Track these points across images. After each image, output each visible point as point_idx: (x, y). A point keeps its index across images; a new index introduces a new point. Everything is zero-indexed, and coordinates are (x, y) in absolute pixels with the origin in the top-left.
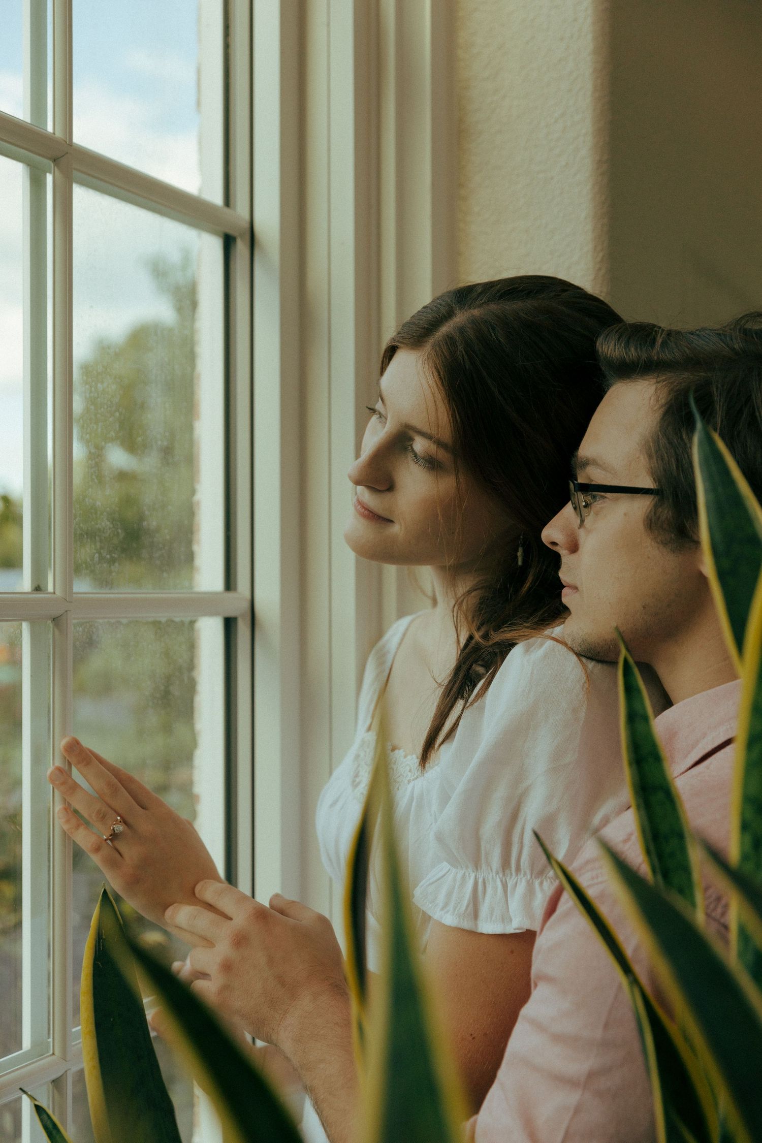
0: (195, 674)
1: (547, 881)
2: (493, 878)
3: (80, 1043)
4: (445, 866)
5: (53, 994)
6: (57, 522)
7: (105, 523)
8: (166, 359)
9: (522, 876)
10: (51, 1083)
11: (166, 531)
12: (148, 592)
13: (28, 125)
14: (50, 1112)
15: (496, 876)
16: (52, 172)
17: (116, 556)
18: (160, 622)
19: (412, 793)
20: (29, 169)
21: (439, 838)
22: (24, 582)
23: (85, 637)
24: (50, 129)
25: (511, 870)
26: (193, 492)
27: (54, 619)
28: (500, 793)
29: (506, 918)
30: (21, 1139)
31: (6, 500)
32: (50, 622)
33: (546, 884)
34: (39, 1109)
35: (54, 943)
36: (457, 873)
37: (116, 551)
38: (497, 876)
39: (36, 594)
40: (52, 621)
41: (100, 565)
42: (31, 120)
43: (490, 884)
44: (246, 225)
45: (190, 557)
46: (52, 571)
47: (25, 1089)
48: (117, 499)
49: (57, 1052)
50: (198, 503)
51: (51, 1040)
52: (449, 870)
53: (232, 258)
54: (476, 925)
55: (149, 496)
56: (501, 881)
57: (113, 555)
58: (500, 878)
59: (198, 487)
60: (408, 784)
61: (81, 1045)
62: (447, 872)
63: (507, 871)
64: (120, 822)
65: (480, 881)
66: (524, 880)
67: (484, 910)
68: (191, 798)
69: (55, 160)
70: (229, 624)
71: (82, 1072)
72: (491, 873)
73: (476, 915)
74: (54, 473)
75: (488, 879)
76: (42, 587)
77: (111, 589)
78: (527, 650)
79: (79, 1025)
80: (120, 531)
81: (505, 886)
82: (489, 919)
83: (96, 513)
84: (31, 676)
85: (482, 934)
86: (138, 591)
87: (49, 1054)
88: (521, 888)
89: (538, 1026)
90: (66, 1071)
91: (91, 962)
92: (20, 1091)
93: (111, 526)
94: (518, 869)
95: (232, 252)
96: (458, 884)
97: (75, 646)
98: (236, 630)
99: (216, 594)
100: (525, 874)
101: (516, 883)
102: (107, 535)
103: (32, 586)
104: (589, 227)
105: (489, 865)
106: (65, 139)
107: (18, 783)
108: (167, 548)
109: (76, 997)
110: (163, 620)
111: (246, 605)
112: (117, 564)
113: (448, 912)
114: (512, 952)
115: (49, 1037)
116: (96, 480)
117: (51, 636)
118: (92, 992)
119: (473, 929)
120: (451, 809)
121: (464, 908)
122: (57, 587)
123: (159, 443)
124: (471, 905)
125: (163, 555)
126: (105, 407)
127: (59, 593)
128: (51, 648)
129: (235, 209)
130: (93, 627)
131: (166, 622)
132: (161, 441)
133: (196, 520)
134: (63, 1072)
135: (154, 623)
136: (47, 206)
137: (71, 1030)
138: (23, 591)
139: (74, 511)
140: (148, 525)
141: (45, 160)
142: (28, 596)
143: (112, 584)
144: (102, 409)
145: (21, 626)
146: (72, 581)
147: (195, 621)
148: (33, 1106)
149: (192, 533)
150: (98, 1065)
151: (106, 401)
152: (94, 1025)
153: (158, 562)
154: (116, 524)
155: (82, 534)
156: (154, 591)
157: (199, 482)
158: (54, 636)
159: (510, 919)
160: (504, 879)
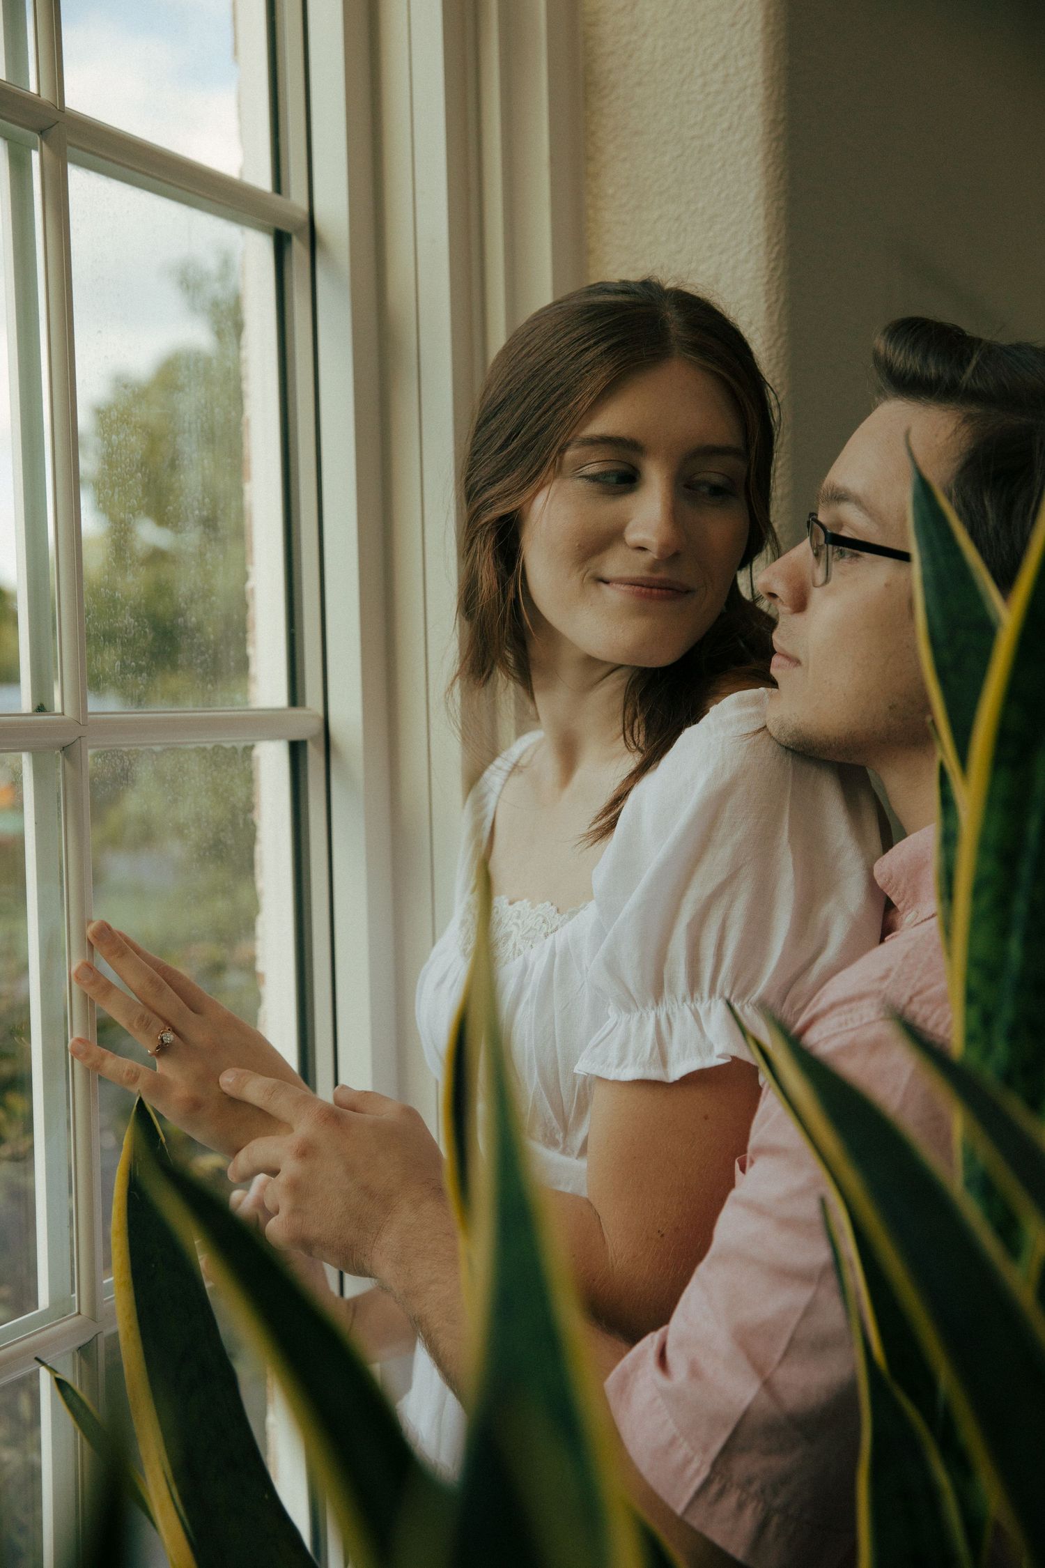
0: (255, 815)
2: (679, 1008)
5: (77, 1235)
6: (64, 620)
7: (127, 620)
8: (203, 401)
9: (718, 996)
10: (77, 1351)
11: (210, 630)
12: (190, 709)
13: (4, 83)
14: (77, 1387)
15: (683, 1005)
16: (39, 147)
17: (144, 663)
18: (204, 749)
19: (553, 947)
20: (6, 144)
22: (23, 699)
23: (106, 772)
24: (33, 88)
25: (701, 994)
26: (246, 577)
27: (63, 748)
32: (59, 752)
34: (61, 1384)
35: (76, 1170)
36: (630, 1020)
37: (144, 658)
38: (685, 1003)
39: (37, 715)
40: (61, 751)
41: (123, 677)
42: (7, 76)
43: (677, 1017)
44: (305, 218)
45: (243, 664)
46: (60, 685)
47: (44, 1360)
48: (143, 589)
49: (84, 1312)
50: (252, 590)
51: (75, 1295)
52: (618, 1021)
53: (286, 263)
54: (666, 1072)
55: (185, 581)
56: (691, 1009)
57: (140, 662)
58: (688, 1006)
59: (250, 569)
61: (114, 1301)
62: (615, 1026)
63: (697, 995)
64: (169, 1030)
65: (663, 1018)
66: (720, 1003)
67: (674, 1050)
68: (255, 980)
69: (41, 132)
70: (297, 750)
71: (117, 1334)
72: (675, 1002)
73: (664, 1060)
75: (673, 1013)
76: (46, 706)
79: (112, 1275)
80: (147, 631)
82: (681, 1057)
83: (115, 608)
84: (36, 824)
86: (176, 709)
87: (74, 1313)
88: (718, 1012)
90: (97, 1335)
91: (125, 1192)
92: (37, 1363)
93: (136, 624)
94: (712, 988)
95: (287, 256)
96: (633, 1030)
97: (92, 783)
98: (306, 757)
99: (278, 710)
100: (722, 995)
102: (131, 636)
103: (33, 708)
104: (761, 211)
106: (54, 103)
107: (25, 969)
108: (210, 651)
110: (209, 746)
111: (318, 726)
112: (144, 675)
113: (626, 1067)
115: (73, 1292)
116: (114, 564)
117: (60, 770)
118: (127, 1231)
119: (663, 1077)
121: (647, 1055)
122: (66, 706)
123: (197, 512)
124: (656, 1050)
125: (206, 660)
126: (123, 466)
127: (69, 714)
128: (61, 786)
129: (289, 196)
130: (116, 758)
131: (213, 749)
132: (200, 509)
133: (251, 612)
134: (93, 1336)
135: (195, 750)
136: (34, 194)
137: (102, 1282)
138: (23, 712)
139: (86, 606)
140: (185, 621)
141: (28, 132)
142: (29, 718)
143: (140, 701)
144: (119, 469)
145: (21, 758)
146: (86, 698)
147: (252, 747)
148: (53, 1378)
149: (245, 631)
150: (136, 1325)
151: (123, 458)
152: (130, 1274)
153: (199, 670)
154: (142, 621)
155: (98, 635)
156: (198, 709)
157: (252, 564)
158: (64, 770)
159: (711, 1048)
160: (693, 1006)
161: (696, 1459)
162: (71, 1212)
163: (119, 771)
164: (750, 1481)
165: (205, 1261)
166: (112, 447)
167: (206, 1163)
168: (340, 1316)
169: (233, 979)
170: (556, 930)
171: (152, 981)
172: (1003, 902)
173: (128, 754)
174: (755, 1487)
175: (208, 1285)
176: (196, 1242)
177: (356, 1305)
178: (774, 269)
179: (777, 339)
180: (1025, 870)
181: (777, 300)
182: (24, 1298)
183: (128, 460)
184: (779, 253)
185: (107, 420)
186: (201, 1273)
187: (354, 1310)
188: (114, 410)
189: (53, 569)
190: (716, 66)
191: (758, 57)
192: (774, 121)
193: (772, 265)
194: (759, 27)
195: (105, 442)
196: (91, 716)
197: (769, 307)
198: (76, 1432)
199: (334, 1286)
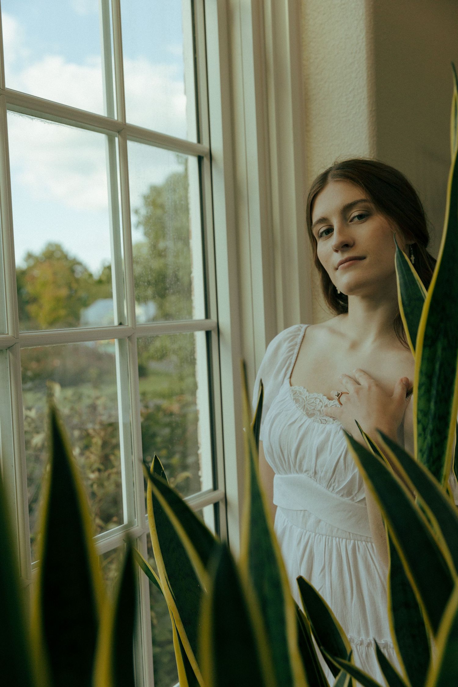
5: (136, 499)
7: (150, 292)
10: (137, 538)
13: (106, 118)
16: (118, 137)
20: (107, 136)
22: (115, 321)
23: (142, 344)
24: (116, 118)
26: (191, 272)
27: (129, 337)
32: (127, 338)
39: (120, 326)
42: (107, 115)
44: (208, 151)
49: (139, 525)
50: (193, 277)
59: (192, 270)
68: (196, 411)
69: (119, 132)
70: (208, 334)
76: (122, 323)
87: (136, 525)
90: (144, 533)
95: (202, 164)
97: (138, 348)
98: (211, 336)
99: (201, 320)
103: (118, 323)
104: (367, 142)
106: (123, 122)
110: (178, 334)
111: (215, 325)
115: (135, 519)
116: (144, 273)
117: (127, 344)
122: (129, 323)
125: (177, 304)
127: (130, 326)
128: (128, 351)
129: (202, 144)
130: (146, 340)
131: (180, 334)
134: (142, 533)
135: (174, 335)
137: (145, 515)
138: (115, 325)
140: (169, 292)
141: (114, 132)
142: (116, 328)
145: (114, 340)
147: (194, 333)
149: (191, 291)
150: (156, 530)
152: (153, 513)
153: (175, 307)
154: (155, 292)
156: (174, 321)
157: (193, 268)
158: (129, 345)
163: (147, 344)
172: (428, 391)
173: (150, 338)
180: (435, 380)
182: (119, 520)
190: (350, 92)
192: (371, 110)
194: (365, 78)
196: (138, 326)
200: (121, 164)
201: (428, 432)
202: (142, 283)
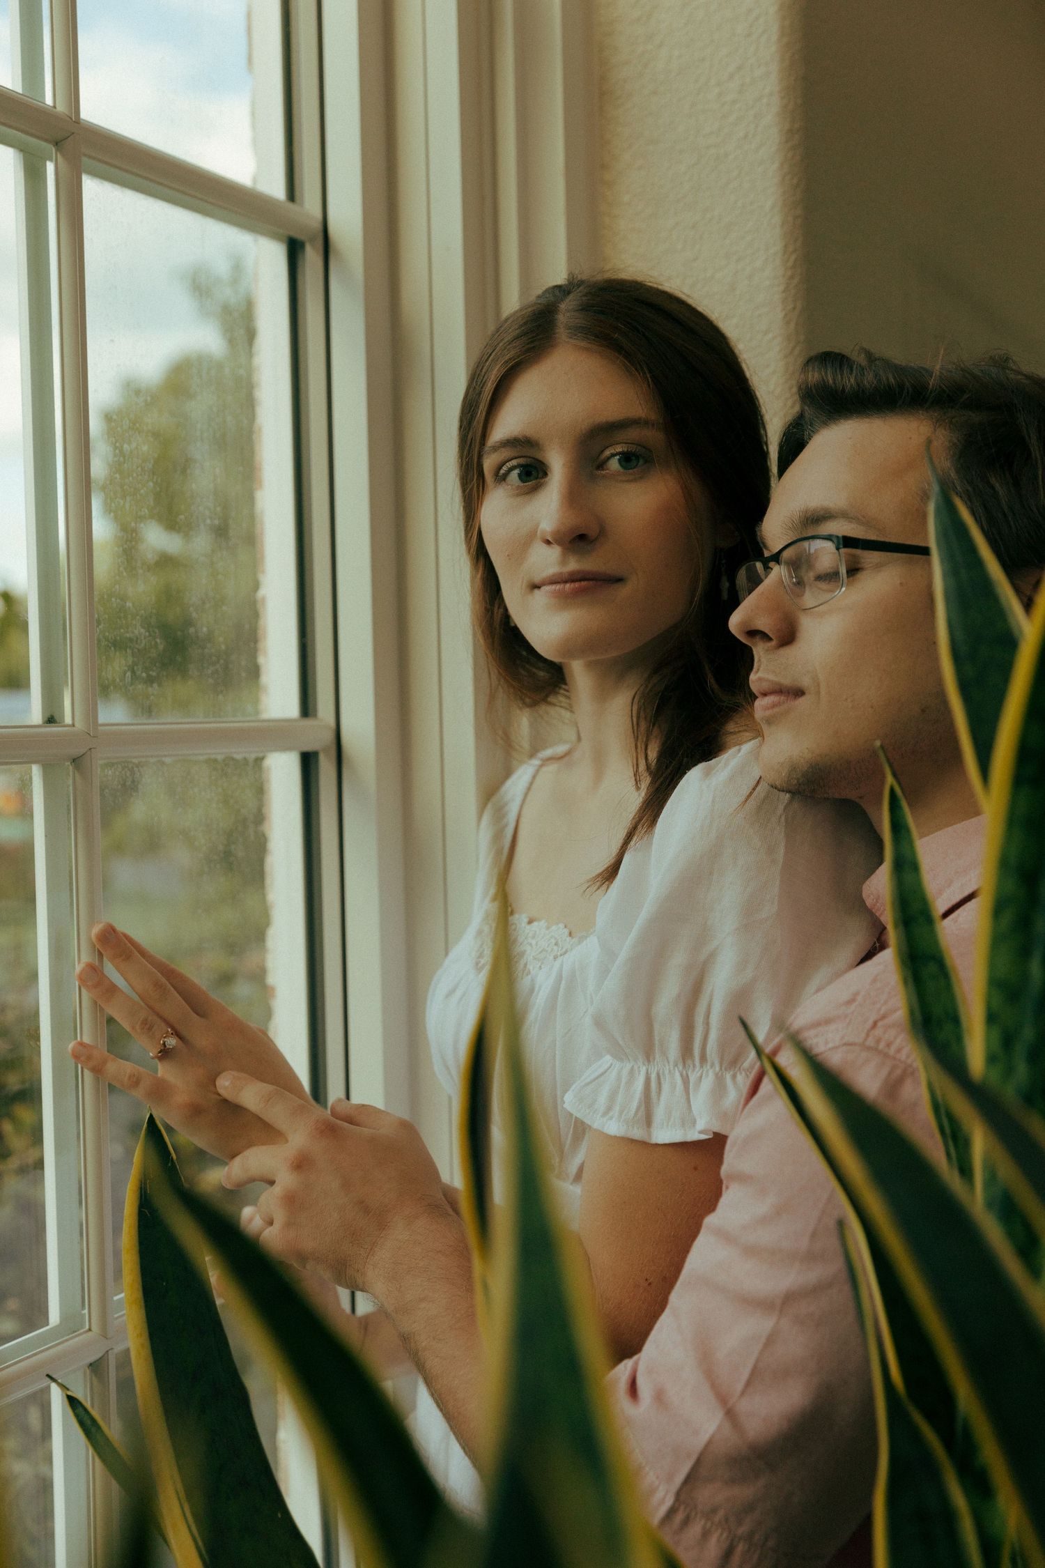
0: (266, 827)
1: (741, 1073)
2: (670, 1071)
3: (124, 1314)
4: (608, 1059)
5: (88, 1249)
6: (74, 630)
7: (139, 630)
8: (215, 409)
9: (708, 1067)
10: (89, 1367)
11: (221, 639)
12: (200, 720)
13: (20, 96)
14: (88, 1405)
15: (674, 1069)
16: (54, 158)
17: (154, 674)
18: (216, 761)
19: (561, 971)
20: (22, 155)
21: (599, 1022)
22: (33, 709)
23: (116, 782)
24: (49, 100)
25: (693, 1061)
26: (256, 586)
27: (74, 760)
28: (678, 960)
29: (688, 1120)
30: (51, 1442)
31: (7, 597)
32: (69, 763)
33: (740, 1078)
34: (72, 1401)
35: (86, 1185)
36: (622, 1069)
37: (154, 668)
38: (676, 1068)
39: (48, 727)
40: (71, 763)
41: (133, 687)
42: (23, 89)
43: (667, 1079)
44: (317, 225)
45: (254, 672)
46: (70, 694)
47: (54, 1376)
48: (153, 598)
49: (94, 1328)
50: (264, 599)
51: (86, 1311)
52: (611, 1065)
53: (300, 270)
54: (650, 1135)
55: (196, 591)
56: (682, 1075)
57: (151, 673)
58: (679, 1071)
59: (261, 578)
60: (555, 961)
61: (125, 1318)
62: (608, 1069)
63: (689, 1062)
64: (172, 1034)
65: (653, 1076)
66: (711, 1074)
67: (659, 1113)
68: (265, 991)
69: (57, 143)
70: (308, 762)
71: (128, 1351)
72: (667, 1064)
73: (648, 1121)
74: (69, 566)
75: (663, 1072)
76: (56, 717)
77: (150, 716)
78: (707, 774)
79: (122, 1292)
80: (158, 641)
81: (686, 1081)
82: (665, 1124)
83: (126, 617)
84: (46, 836)
85: (657, 1145)
86: (186, 720)
87: (85, 1330)
88: (708, 1082)
89: (725, 1236)
90: (107, 1351)
91: (135, 1211)
92: (48, 1379)
93: (147, 634)
94: (703, 1058)
95: (300, 263)
96: (624, 1080)
97: (102, 795)
98: (317, 768)
99: (290, 721)
100: (712, 1065)
101: (701, 1077)
102: (143, 645)
103: (43, 718)
104: (777, 219)
105: (664, 1053)
106: (70, 115)
107: (34, 976)
108: (222, 661)
109: (117, 1254)
110: (220, 757)
111: (329, 736)
112: (155, 685)
113: (611, 1118)
114: (696, 1169)
115: (83, 1308)
116: (125, 574)
117: (71, 782)
118: (138, 1248)
119: (646, 1139)
120: (613, 983)
121: (632, 1113)
122: (76, 719)
123: (208, 521)
124: (643, 1108)
125: (217, 670)
126: (135, 475)
127: (79, 725)
128: (72, 798)
129: (302, 204)
130: (126, 770)
131: (224, 761)
132: (211, 518)
133: (261, 622)
134: (104, 1352)
135: (208, 761)
136: (49, 204)
137: (112, 1298)
138: (33, 724)
139: (96, 616)
140: (196, 632)
141: (44, 144)
142: (40, 730)
143: (150, 711)
144: (131, 478)
145: (31, 769)
146: (96, 704)
147: (263, 758)
148: (65, 1397)
149: (256, 641)
150: (147, 1344)
151: (135, 467)
152: (141, 1292)
153: (211, 681)
154: (153, 631)
155: (108, 646)
156: (207, 720)
157: (263, 572)
158: (74, 782)
159: (694, 1122)
160: (684, 1072)
161: (661, 1488)
162: (81, 1225)
163: (130, 783)
164: (714, 1510)
165: (215, 1275)
166: (124, 457)
167: (213, 1179)
168: (351, 1335)
169: (242, 989)
170: (565, 953)
171: (157, 985)
172: (1024, 923)
173: (138, 765)
174: (721, 1514)
175: (219, 1302)
176: (207, 1259)
177: (366, 1322)
178: (792, 277)
179: (794, 348)
181: (794, 308)
182: (34, 1313)
183: (139, 469)
184: (796, 260)
185: (119, 429)
186: (212, 1291)
187: (366, 1329)
188: (126, 418)
189: (64, 577)
190: (731, 77)
191: (774, 68)
192: (790, 131)
193: (789, 273)
194: (775, 38)
195: (117, 451)
196: (102, 728)
197: (786, 315)
198: (87, 1450)
199: (346, 1304)
200: (62, 235)
201: (1020, 1050)
202: (118, 600)
